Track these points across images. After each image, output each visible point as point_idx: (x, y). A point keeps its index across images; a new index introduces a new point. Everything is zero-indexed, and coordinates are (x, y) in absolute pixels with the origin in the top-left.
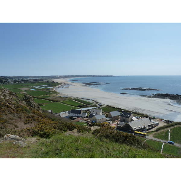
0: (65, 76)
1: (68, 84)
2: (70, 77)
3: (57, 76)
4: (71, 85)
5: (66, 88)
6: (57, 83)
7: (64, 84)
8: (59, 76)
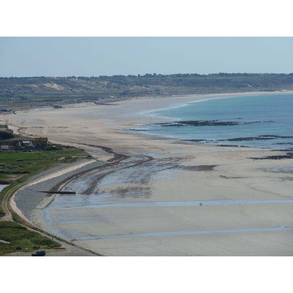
0: (119, 80)
1: (145, 161)
2: (158, 93)
3: (43, 80)
4: (174, 164)
5: (123, 192)
6: (41, 144)
7: (105, 158)
8: (60, 81)
